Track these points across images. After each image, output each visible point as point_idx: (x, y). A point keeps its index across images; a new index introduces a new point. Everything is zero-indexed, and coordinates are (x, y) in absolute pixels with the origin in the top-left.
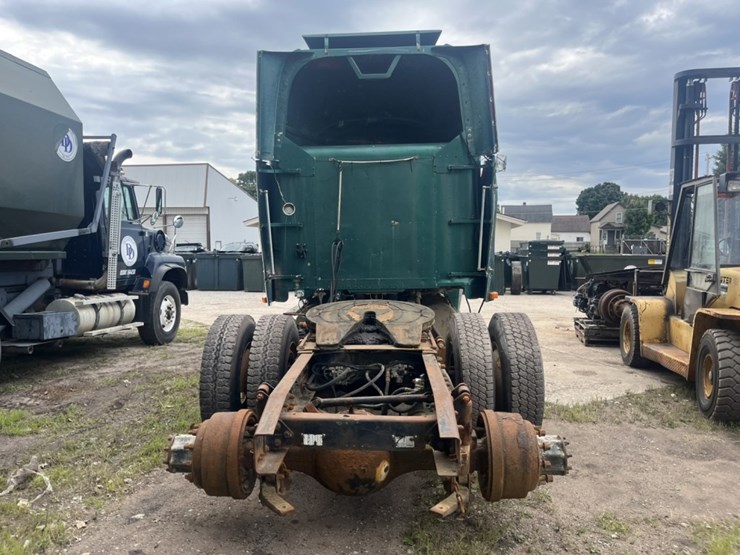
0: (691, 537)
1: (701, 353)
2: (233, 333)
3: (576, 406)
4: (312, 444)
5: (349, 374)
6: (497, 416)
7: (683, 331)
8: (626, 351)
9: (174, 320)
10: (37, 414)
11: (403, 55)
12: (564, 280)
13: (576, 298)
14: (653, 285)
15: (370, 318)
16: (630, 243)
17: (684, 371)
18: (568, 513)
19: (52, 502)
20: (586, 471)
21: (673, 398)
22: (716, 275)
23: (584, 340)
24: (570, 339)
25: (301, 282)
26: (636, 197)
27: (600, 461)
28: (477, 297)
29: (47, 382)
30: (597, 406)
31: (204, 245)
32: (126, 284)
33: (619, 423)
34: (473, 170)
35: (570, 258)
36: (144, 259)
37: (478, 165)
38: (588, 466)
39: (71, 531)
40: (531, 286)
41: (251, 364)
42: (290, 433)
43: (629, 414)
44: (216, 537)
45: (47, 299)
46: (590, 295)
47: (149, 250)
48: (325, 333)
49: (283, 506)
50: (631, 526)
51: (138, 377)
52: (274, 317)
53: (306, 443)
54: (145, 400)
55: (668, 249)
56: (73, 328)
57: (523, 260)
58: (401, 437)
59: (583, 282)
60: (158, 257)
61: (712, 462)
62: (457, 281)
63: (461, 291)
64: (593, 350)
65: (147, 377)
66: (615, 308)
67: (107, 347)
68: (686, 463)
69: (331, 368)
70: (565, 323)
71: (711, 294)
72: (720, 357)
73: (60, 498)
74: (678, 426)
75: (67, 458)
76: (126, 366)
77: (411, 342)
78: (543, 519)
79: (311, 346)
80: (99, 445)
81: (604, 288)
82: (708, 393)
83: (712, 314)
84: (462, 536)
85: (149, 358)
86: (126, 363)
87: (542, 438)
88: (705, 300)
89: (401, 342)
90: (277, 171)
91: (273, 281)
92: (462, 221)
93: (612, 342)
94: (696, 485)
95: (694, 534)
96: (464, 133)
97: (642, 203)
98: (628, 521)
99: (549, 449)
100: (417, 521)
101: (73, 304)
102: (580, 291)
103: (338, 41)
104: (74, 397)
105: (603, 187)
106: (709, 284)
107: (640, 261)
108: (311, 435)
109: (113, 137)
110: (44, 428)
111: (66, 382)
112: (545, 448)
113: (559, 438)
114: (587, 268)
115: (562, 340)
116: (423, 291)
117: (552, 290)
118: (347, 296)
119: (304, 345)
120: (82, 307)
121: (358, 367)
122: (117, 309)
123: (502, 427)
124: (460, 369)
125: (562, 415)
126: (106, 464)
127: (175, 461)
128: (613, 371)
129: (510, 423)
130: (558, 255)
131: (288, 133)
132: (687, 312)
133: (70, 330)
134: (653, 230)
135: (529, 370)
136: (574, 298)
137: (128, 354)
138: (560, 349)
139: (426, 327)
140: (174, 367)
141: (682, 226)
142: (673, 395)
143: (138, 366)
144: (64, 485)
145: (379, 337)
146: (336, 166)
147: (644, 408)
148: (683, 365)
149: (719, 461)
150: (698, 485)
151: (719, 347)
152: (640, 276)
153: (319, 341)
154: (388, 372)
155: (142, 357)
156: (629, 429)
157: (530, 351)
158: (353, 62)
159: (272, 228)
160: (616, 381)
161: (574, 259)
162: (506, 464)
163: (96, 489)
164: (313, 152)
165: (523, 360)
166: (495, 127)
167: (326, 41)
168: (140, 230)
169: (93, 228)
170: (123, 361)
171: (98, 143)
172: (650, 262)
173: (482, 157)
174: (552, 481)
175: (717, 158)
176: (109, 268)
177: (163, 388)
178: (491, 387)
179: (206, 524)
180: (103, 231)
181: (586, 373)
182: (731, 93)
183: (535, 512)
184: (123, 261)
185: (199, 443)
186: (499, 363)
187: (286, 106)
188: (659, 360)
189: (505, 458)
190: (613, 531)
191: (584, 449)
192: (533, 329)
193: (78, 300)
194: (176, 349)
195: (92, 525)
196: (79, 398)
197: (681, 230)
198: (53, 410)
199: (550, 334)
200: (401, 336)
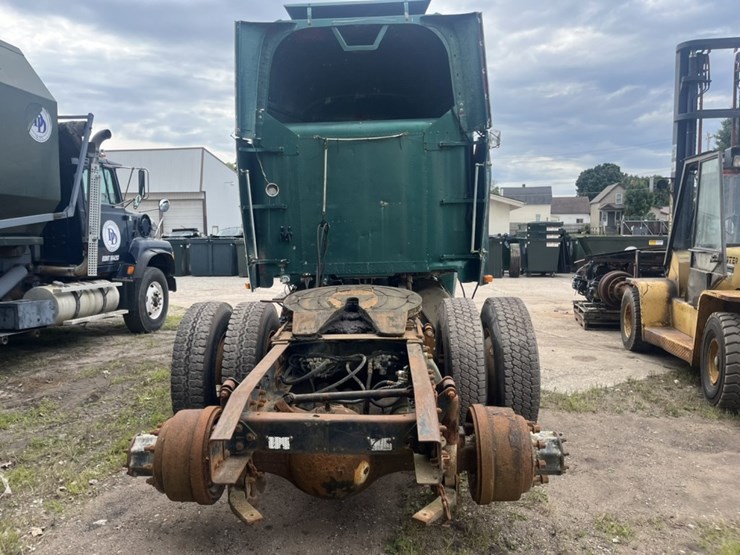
0: (699, 540)
1: (706, 337)
2: (207, 322)
3: (575, 394)
4: (278, 447)
5: (328, 365)
6: (487, 411)
7: (688, 314)
8: (627, 335)
9: (161, 307)
10: (9, 408)
11: (390, 26)
12: (563, 263)
13: (575, 280)
14: (654, 266)
15: (353, 305)
16: (630, 224)
17: (688, 357)
18: (566, 514)
19: (10, 507)
20: (585, 466)
21: (676, 385)
22: (722, 255)
23: (583, 324)
24: (569, 322)
25: (286, 267)
26: (636, 178)
27: (600, 454)
28: (470, 281)
29: (24, 373)
30: (597, 394)
31: (201, 230)
32: (108, 270)
33: (620, 412)
34: (465, 146)
35: (569, 239)
36: (128, 244)
37: (471, 142)
38: (587, 460)
39: (25, 539)
40: (531, 268)
41: (226, 355)
42: (253, 436)
43: (630, 402)
44: (182, 546)
45: (25, 286)
46: (590, 278)
47: (134, 235)
48: (303, 322)
49: (251, 514)
50: (633, 528)
51: (119, 367)
52: (251, 304)
53: (271, 446)
54: (122, 392)
55: (670, 229)
56: (50, 317)
57: (521, 242)
58: (377, 439)
59: (581, 264)
60: (142, 242)
61: (719, 455)
62: (450, 264)
63: (456, 274)
64: (593, 334)
65: (127, 367)
66: (615, 291)
67: (91, 336)
68: (692, 456)
69: (308, 360)
70: (563, 306)
71: (716, 275)
72: (726, 342)
73: (19, 501)
74: (682, 415)
75: (33, 456)
76: (109, 355)
77: (394, 331)
78: (538, 521)
79: (287, 336)
80: (68, 441)
81: (604, 270)
82: (713, 380)
83: (718, 296)
84: (450, 542)
85: (133, 348)
86: (109, 353)
87: (536, 434)
88: (710, 281)
89: (384, 330)
90: (259, 150)
91: (257, 266)
92: (453, 201)
93: (613, 326)
94: (703, 480)
95: (702, 537)
96: (455, 108)
97: (642, 183)
98: (631, 522)
99: (544, 447)
100: (401, 524)
101: (52, 291)
102: (579, 273)
103: (321, 11)
104: (50, 389)
105: (603, 168)
106: (714, 264)
107: (642, 242)
108: (277, 438)
109: (90, 117)
110: (13, 423)
111: (42, 374)
112: (539, 446)
113: (555, 434)
114: (586, 250)
115: (561, 324)
116: (414, 275)
117: (551, 272)
118: (335, 281)
119: (280, 334)
120: (61, 294)
121: (338, 358)
122: (99, 297)
123: (491, 424)
124: (450, 358)
125: (560, 404)
126: (72, 463)
127: (135, 464)
128: (615, 356)
129: (501, 419)
130: (557, 237)
131: (270, 110)
132: (691, 294)
133: (48, 319)
134: (653, 210)
135: (524, 359)
136: (573, 281)
137: (112, 343)
138: (558, 333)
139: (412, 314)
140: (158, 356)
141: (685, 204)
142: (676, 381)
143: (120, 356)
144: (24, 487)
145: (362, 325)
146: (321, 143)
147: (646, 396)
148: (687, 349)
149: (727, 453)
150: (705, 481)
151: (725, 331)
152: (642, 257)
153: (296, 331)
154: (370, 364)
155: (127, 346)
156: (630, 419)
157: (524, 338)
158: (338, 33)
159: (254, 210)
160: (616, 367)
161: (574, 241)
162: (496, 466)
163: (58, 491)
164: (297, 129)
165: (517, 349)
166: (488, 101)
167: (309, 11)
168: (123, 214)
169: (70, 212)
170: (106, 350)
171: (74, 123)
172: (651, 243)
173: (475, 133)
174: (547, 482)
175: (717, 137)
176: (90, 254)
177: (143, 379)
178: (483, 377)
179: (171, 531)
180: (82, 216)
181: (585, 359)
182: (736, 65)
183: (530, 514)
184: (104, 246)
185: (161, 444)
186: (491, 351)
187: (267, 81)
188: (662, 345)
189: (496, 459)
190: (614, 535)
191: (583, 442)
192: (528, 314)
193: (57, 288)
194: (163, 337)
195: (49, 532)
196: (54, 390)
197: (684, 209)
198: (25, 404)
199: (548, 318)
200: (385, 324)
